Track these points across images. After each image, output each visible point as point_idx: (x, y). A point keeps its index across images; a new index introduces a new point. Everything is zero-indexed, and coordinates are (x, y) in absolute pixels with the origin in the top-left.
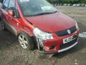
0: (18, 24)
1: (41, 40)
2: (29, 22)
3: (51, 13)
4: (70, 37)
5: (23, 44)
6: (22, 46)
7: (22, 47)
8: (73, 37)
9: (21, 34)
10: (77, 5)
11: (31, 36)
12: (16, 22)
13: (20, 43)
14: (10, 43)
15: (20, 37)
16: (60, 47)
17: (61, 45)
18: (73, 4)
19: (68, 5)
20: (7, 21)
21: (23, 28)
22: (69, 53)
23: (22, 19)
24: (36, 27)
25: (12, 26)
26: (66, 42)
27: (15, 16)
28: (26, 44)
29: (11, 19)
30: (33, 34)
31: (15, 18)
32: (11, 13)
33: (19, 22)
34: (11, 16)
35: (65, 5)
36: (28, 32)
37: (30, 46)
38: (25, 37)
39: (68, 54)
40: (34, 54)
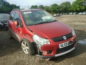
0: (21, 32)
1: (40, 46)
2: (30, 30)
3: (51, 22)
4: (66, 43)
5: (25, 50)
6: (25, 51)
7: (24, 53)
8: (69, 42)
9: (23, 41)
10: (83, 13)
11: (31, 42)
12: (20, 31)
13: (23, 49)
14: (15, 49)
15: (22, 44)
16: (57, 51)
17: (57, 50)
18: (79, 13)
19: (74, 14)
20: (12, 30)
21: (25, 35)
22: (67, 58)
23: (24, 28)
24: (36, 34)
25: (17, 34)
26: (62, 47)
27: (19, 26)
28: (27, 49)
29: (16, 28)
30: (33, 40)
31: (19, 27)
32: (16, 23)
33: (22, 31)
34: (16, 26)
35: (71, 14)
36: (29, 39)
37: (31, 52)
38: (27, 43)
39: (65, 59)
40: (35, 58)
